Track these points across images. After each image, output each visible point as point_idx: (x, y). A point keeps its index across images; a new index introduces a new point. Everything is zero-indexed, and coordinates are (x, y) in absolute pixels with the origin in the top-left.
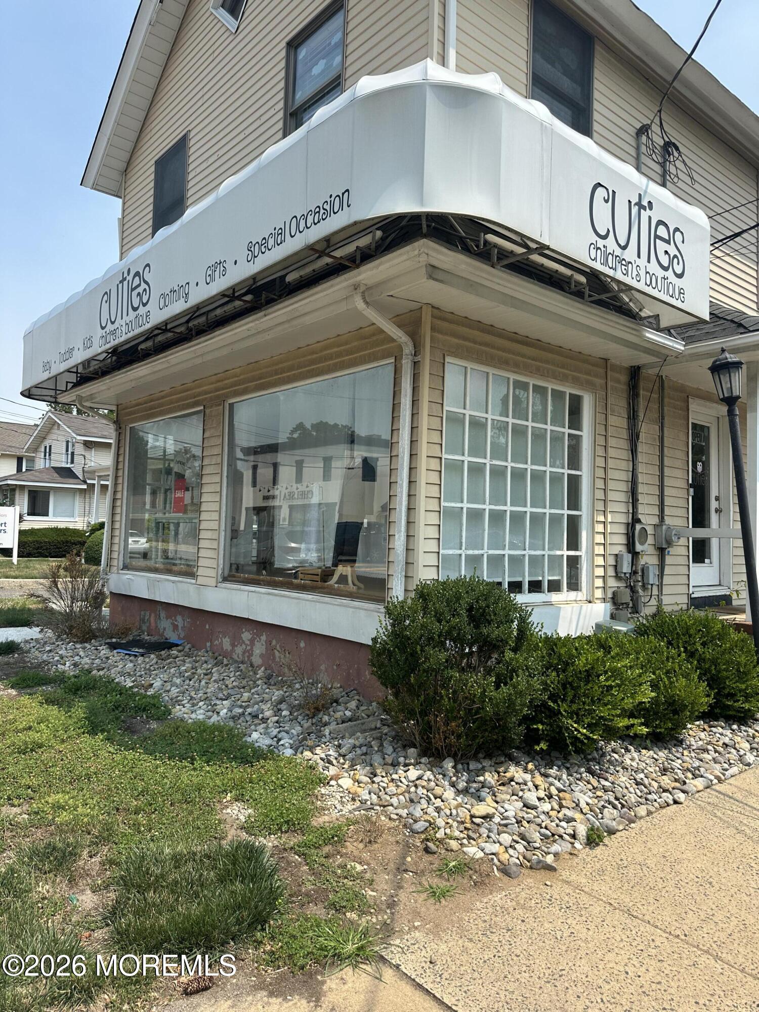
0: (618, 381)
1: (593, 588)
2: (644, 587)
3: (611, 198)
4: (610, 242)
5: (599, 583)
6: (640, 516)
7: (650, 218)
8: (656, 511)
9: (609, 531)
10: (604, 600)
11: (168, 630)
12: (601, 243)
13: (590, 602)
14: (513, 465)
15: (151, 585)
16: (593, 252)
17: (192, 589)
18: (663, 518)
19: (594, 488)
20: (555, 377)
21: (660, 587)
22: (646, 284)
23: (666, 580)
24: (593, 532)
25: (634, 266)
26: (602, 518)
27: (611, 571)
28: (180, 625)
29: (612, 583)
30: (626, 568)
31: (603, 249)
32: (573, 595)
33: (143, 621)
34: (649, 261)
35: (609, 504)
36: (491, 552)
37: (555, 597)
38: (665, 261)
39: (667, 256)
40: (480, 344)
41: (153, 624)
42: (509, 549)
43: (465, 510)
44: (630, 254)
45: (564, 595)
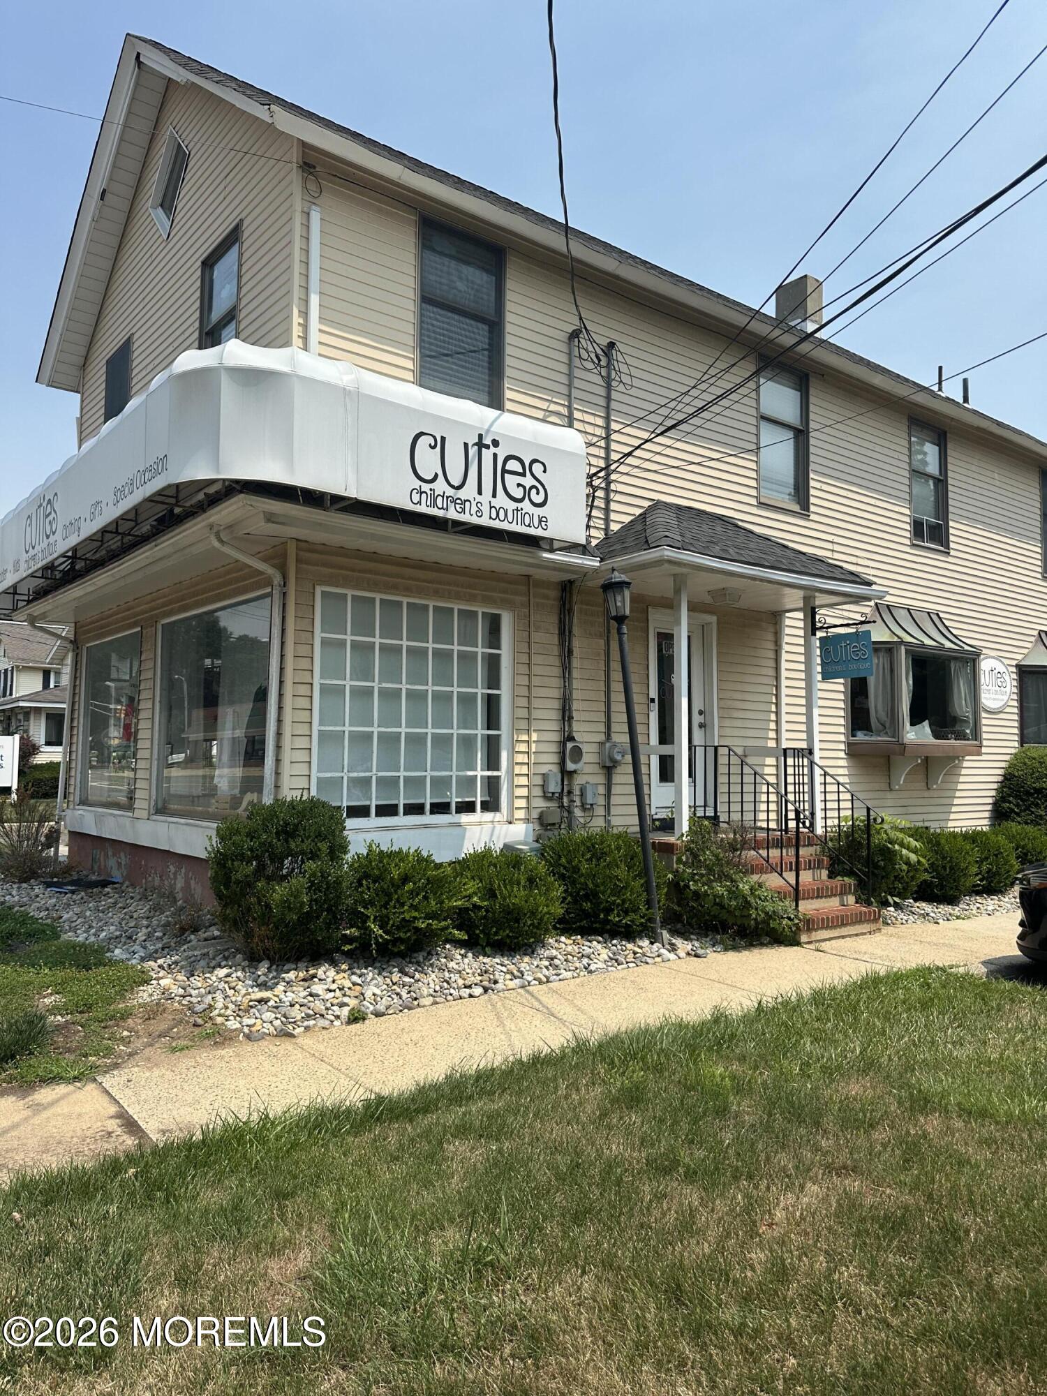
0: (546, 597)
1: (512, 809)
2: (583, 807)
3: (441, 444)
4: (440, 486)
5: (522, 803)
6: (575, 734)
7: (495, 456)
8: (602, 728)
9: (533, 750)
10: (527, 820)
11: (115, 867)
12: (426, 487)
13: (510, 823)
14: (409, 687)
15: (99, 820)
16: (416, 498)
17: (127, 822)
18: (609, 735)
19: (514, 707)
20: (458, 597)
21: (608, 807)
22: (490, 518)
23: (614, 800)
24: (513, 752)
25: (474, 504)
26: (525, 737)
27: (537, 792)
28: (123, 863)
29: (540, 803)
30: (554, 787)
31: (429, 492)
32: (489, 816)
33: (94, 860)
34: (494, 496)
35: (534, 723)
36: (380, 774)
37: (465, 818)
38: (518, 493)
39: (521, 488)
40: (359, 571)
41: (103, 864)
42: (405, 770)
43: (347, 734)
44: (469, 491)
45: (478, 816)
